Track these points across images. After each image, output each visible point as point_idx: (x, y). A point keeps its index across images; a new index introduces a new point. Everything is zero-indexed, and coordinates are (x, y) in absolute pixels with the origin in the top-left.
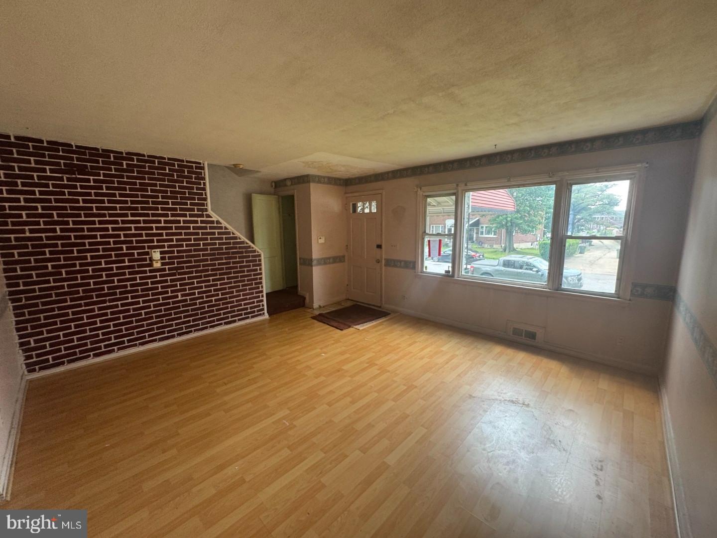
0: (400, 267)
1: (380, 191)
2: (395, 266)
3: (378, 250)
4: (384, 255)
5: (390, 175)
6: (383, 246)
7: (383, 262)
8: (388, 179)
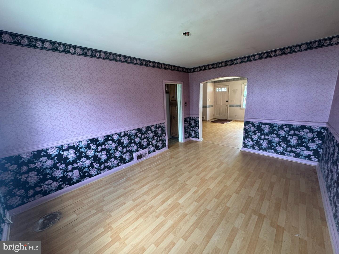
0: (235, 107)
1: (229, 85)
2: (233, 106)
3: (227, 102)
4: (229, 103)
5: (232, 80)
6: (229, 101)
7: (229, 106)
8: (231, 81)
